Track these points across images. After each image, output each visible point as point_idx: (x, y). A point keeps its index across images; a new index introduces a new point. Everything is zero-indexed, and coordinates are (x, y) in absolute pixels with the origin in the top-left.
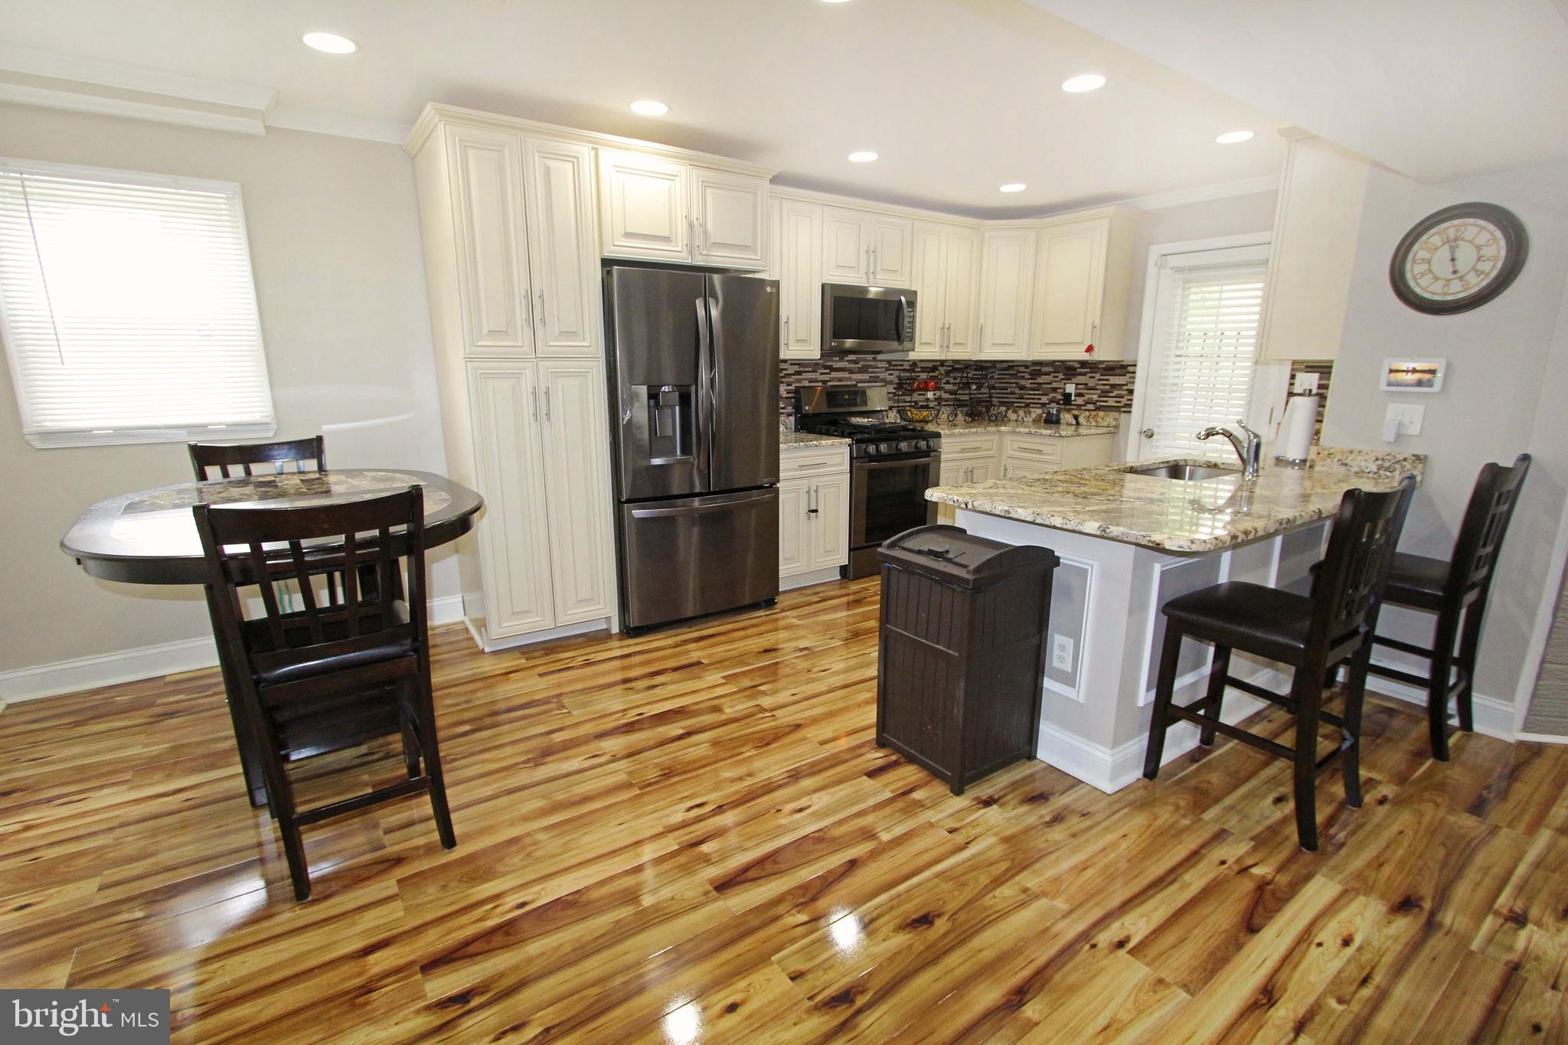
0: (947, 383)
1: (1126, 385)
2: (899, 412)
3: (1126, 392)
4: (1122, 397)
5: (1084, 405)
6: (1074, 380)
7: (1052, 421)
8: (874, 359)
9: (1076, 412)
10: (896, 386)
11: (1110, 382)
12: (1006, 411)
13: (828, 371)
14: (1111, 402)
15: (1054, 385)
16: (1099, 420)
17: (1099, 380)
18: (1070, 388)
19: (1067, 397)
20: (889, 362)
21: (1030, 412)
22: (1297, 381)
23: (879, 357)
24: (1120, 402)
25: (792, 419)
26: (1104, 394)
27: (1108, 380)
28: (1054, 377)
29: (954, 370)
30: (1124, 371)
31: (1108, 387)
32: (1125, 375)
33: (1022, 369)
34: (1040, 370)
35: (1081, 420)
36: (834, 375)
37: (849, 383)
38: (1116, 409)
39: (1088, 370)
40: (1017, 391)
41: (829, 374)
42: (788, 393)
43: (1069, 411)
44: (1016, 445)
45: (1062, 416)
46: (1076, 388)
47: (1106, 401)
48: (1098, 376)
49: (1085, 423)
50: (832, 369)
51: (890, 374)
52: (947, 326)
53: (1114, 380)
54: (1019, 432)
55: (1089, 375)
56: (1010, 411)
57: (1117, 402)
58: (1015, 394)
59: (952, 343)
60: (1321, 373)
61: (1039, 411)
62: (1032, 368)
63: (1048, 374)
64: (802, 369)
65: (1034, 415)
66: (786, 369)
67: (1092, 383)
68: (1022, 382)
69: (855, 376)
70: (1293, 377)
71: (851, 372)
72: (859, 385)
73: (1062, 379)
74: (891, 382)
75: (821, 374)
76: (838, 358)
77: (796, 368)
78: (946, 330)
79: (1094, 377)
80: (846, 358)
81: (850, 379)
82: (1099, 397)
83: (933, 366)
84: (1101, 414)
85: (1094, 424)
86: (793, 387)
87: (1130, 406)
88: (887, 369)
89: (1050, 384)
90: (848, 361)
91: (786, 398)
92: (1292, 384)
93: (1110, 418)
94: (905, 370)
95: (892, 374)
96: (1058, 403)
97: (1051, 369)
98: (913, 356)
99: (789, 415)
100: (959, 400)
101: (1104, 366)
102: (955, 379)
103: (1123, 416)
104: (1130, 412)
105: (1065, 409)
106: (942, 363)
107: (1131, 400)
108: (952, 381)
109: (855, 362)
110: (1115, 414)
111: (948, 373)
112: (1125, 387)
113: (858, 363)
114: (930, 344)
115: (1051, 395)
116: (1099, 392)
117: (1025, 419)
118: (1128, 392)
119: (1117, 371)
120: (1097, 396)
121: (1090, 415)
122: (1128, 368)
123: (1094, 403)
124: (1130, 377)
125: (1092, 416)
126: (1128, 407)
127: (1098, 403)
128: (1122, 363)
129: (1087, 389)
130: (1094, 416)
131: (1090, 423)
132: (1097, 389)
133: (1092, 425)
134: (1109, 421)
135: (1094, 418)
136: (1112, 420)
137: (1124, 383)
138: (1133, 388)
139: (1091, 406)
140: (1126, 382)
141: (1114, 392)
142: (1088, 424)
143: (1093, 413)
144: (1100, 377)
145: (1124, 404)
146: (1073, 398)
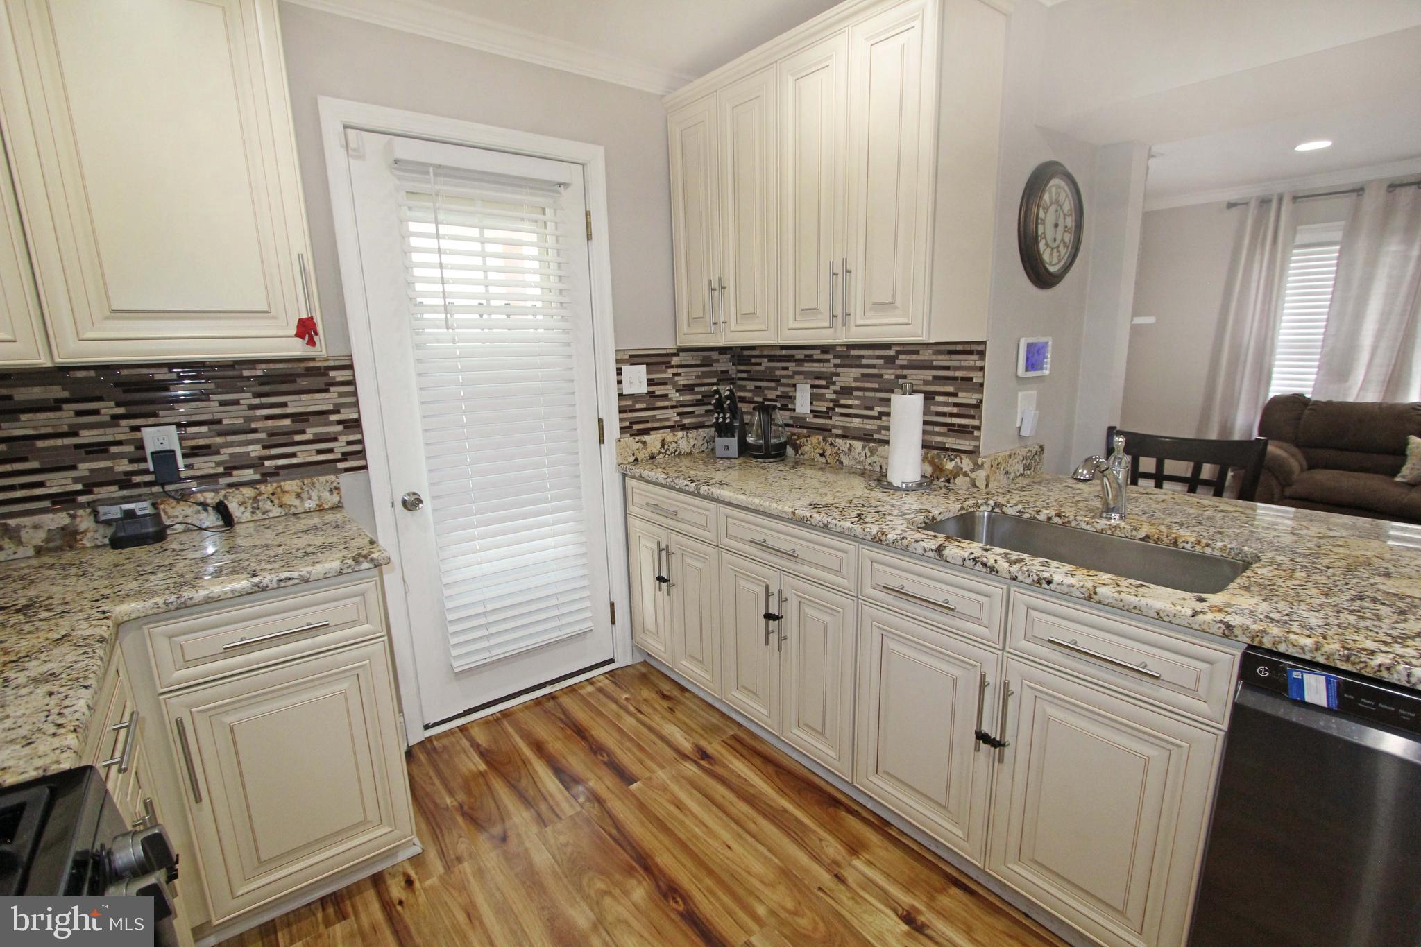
1: (336, 411)
3: (340, 428)
4: (335, 439)
5: (228, 475)
6: (166, 416)
9: (210, 497)
11: (289, 410)
14: (306, 454)
15: (87, 436)
16: (290, 500)
18: (161, 438)
19: (160, 465)
21: (9, 534)
22: (624, 377)
24: (331, 451)
26: (277, 439)
27: (284, 405)
30: (319, 382)
31: (287, 422)
32: (327, 391)
34: (10, 397)
35: (233, 507)
38: (327, 466)
39: (209, 386)
43: (182, 496)
46: (181, 439)
47: (293, 455)
48: (246, 399)
49: (248, 516)
53: (298, 404)
54: (209, 600)
55: (216, 397)
57: (320, 452)
60: (647, 364)
61: (54, 520)
63: (50, 406)
65: (34, 537)
67: (231, 418)
70: (619, 371)
73: (116, 418)
79: (237, 402)
82: (264, 447)
84: (291, 485)
85: (276, 511)
87: (361, 454)
89: (73, 434)
92: (620, 382)
93: (319, 490)
96: (127, 484)
97: (59, 392)
101: (259, 373)
103: (345, 480)
104: (365, 467)
105: (168, 495)
107: (362, 441)
110: (330, 478)
112: (333, 418)
115: (86, 467)
118: (345, 428)
119: (304, 383)
120: (259, 447)
121: (260, 494)
122: (332, 374)
123: (257, 463)
124: (341, 395)
125: (266, 496)
126: (356, 458)
127: (267, 463)
128: (311, 364)
129: (220, 434)
130: (273, 494)
131: (264, 514)
132: (255, 431)
133: (271, 515)
134: (319, 497)
135: (273, 498)
136: (326, 494)
137: (331, 407)
138: (355, 416)
139: (249, 474)
140: (335, 405)
141: (308, 430)
142: (259, 515)
143: (267, 489)
144: (257, 401)
145: (344, 454)
146: (181, 462)
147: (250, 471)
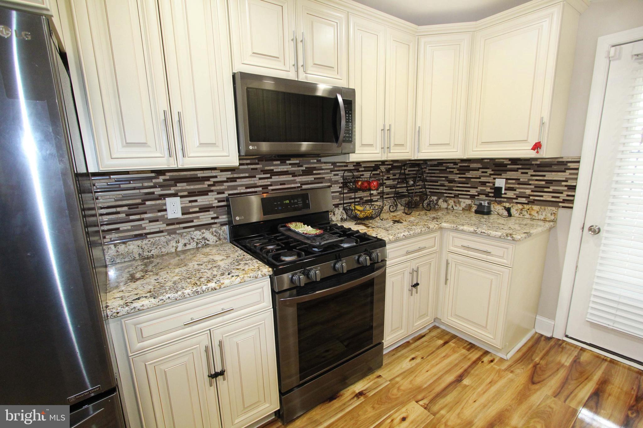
0: (388, 179)
1: (566, 181)
2: (344, 209)
3: (566, 188)
4: (562, 193)
5: (516, 199)
6: (504, 175)
7: (483, 211)
8: (319, 162)
9: (507, 205)
10: (341, 185)
11: (545, 178)
12: (437, 200)
13: (269, 175)
14: (547, 197)
15: (483, 179)
16: (534, 213)
17: (532, 176)
18: (500, 183)
19: (497, 191)
20: (334, 164)
21: (459, 203)
23: (323, 159)
24: (558, 197)
25: (226, 228)
26: (539, 189)
27: (544, 176)
28: (483, 172)
29: (393, 168)
30: (563, 168)
31: (543, 183)
32: (565, 172)
33: (451, 165)
34: (469, 166)
35: (513, 211)
36: (275, 179)
37: (293, 186)
38: (554, 204)
39: (520, 166)
40: (446, 183)
41: (270, 178)
42: (219, 202)
43: (500, 203)
44: (459, 243)
45: (492, 209)
46: (506, 183)
47: (542, 196)
48: (531, 172)
49: (517, 215)
50: (273, 173)
51: (335, 175)
52: (387, 128)
53: (550, 176)
55: (520, 171)
56: (441, 200)
57: (553, 197)
58: (445, 186)
59: (392, 144)
61: (469, 202)
62: (460, 165)
63: (477, 169)
64: (235, 176)
65: (463, 205)
66: (216, 177)
67: (523, 179)
68: (451, 177)
69: (298, 179)
71: (294, 175)
72: (304, 187)
73: (491, 174)
74: (336, 182)
75: (260, 179)
76: (279, 162)
77: (229, 174)
78: (386, 131)
79: (527, 173)
80: (288, 162)
81: (294, 182)
82: (532, 191)
83: (375, 166)
84: (536, 208)
85: (527, 216)
86: (225, 195)
87: (572, 202)
88: (332, 171)
89: (479, 178)
90: (290, 164)
91: (218, 207)
93: (546, 213)
94: (350, 171)
95: (337, 175)
96: (487, 195)
97: (479, 165)
98: (353, 158)
99: (223, 224)
100: (398, 193)
101: (538, 163)
102: (394, 175)
103: (561, 212)
104: (572, 208)
105: (496, 201)
106: (383, 163)
107: (574, 196)
108: (391, 177)
109: (299, 165)
110: (554, 208)
111: (388, 171)
112: (564, 183)
113: (302, 166)
114: (371, 145)
115: (480, 188)
116: (533, 187)
117: (455, 208)
118: (568, 189)
119: (555, 168)
120: (530, 191)
121: (524, 208)
122: (569, 164)
123: (527, 197)
124: (571, 174)
125: (526, 209)
126: (569, 203)
127: (531, 198)
128: (561, 160)
129: (519, 184)
130: (528, 209)
131: (523, 216)
132: (530, 184)
133: (525, 217)
134: (546, 215)
135: (528, 211)
136: (549, 215)
137: (564, 179)
138: (574, 184)
139: (524, 200)
140: (566, 178)
141: (551, 187)
142: (521, 216)
143: (527, 207)
144: (534, 173)
145: (564, 200)
146: (503, 192)
147: (524, 199)
